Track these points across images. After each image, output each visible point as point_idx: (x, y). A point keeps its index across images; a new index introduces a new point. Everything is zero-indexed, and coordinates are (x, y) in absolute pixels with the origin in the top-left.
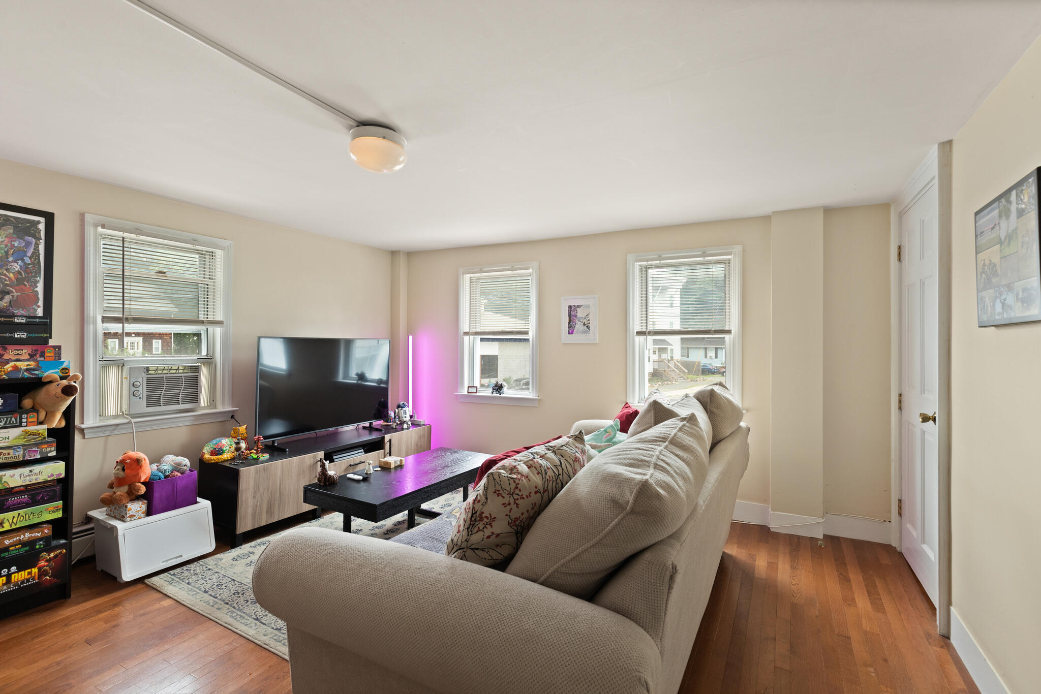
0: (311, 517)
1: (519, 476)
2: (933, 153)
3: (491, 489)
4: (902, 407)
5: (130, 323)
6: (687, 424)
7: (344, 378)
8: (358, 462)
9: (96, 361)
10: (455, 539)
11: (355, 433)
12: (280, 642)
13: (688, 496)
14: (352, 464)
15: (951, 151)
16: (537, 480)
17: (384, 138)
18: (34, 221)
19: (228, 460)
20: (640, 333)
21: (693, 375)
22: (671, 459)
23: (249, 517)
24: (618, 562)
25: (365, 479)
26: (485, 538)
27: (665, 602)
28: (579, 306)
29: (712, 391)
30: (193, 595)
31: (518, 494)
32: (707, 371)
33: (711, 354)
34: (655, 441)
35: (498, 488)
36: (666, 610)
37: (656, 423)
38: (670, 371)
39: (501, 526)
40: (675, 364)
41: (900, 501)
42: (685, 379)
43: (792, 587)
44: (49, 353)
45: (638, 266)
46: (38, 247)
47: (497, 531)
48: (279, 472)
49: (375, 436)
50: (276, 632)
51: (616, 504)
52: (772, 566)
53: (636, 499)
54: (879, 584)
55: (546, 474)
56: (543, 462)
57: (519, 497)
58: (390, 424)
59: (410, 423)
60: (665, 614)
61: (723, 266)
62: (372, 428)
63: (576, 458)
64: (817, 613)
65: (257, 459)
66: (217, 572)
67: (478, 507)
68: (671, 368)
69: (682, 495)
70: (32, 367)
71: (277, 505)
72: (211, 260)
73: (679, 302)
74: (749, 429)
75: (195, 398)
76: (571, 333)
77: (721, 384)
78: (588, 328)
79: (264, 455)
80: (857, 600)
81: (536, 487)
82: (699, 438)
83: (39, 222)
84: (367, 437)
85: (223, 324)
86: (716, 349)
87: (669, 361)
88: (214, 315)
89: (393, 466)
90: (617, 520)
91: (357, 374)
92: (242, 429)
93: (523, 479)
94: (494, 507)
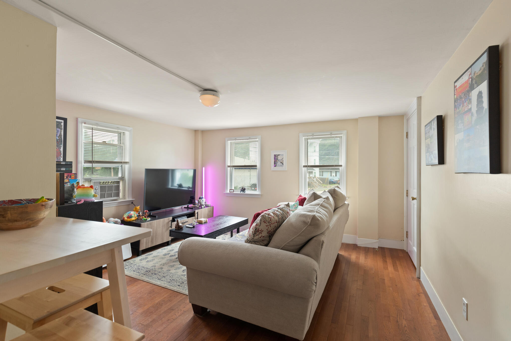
0: (166, 245)
1: (271, 217)
2: (415, 101)
3: (263, 220)
4: (408, 196)
5: (94, 163)
6: (326, 200)
7: (172, 186)
8: (185, 222)
9: (82, 180)
10: (249, 239)
11: (181, 210)
12: (171, 286)
13: (327, 221)
14: (183, 222)
15: (421, 100)
16: (276, 218)
17: (214, 95)
18: (60, 122)
19: (134, 220)
20: (304, 166)
21: (325, 184)
22: (321, 210)
23: (145, 244)
24: (306, 241)
25: (194, 227)
26: (259, 237)
27: (320, 252)
28: (279, 155)
29: (334, 189)
30: (130, 272)
31: (271, 222)
32: (331, 183)
33: (334, 174)
34: (315, 205)
35: (265, 220)
36: (320, 254)
37: (315, 200)
38: (314, 182)
39: (265, 234)
40: (317, 180)
41: (407, 232)
42: (321, 186)
43: (365, 264)
44: (73, 176)
45: (304, 138)
46: (61, 133)
47: (263, 235)
48: (155, 225)
49: (190, 211)
50: (168, 283)
51: (305, 223)
52: (358, 258)
53: (311, 221)
54: (398, 263)
55: (279, 216)
56: (277, 212)
57: (271, 223)
58: (196, 206)
59: (204, 205)
60: (320, 256)
61: (339, 139)
62: (189, 208)
63: (288, 212)
64: (373, 272)
65: (146, 220)
66: (135, 265)
67: (257, 227)
68: (315, 181)
69: (325, 220)
70: (67, 182)
71: (154, 239)
72: (123, 136)
73: (318, 150)
74: (349, 204)
75: (118, 195)
76: (275, 166)
77: (338, 187)
78: (283, 164)
79: (149, 218)
80: (389, 268)
81: (276, 220)
82: (330, 204)
83: (62, 122)
84: (186, 212)
85: (129, 163)
86: (336, 172)
87: (313, 178)
88: (124, 159)
89: (203, 222)
90: (305, 228)
91: (178, 185)
92: (138, 207)
93: (272, 217)
94: (263, 227)
